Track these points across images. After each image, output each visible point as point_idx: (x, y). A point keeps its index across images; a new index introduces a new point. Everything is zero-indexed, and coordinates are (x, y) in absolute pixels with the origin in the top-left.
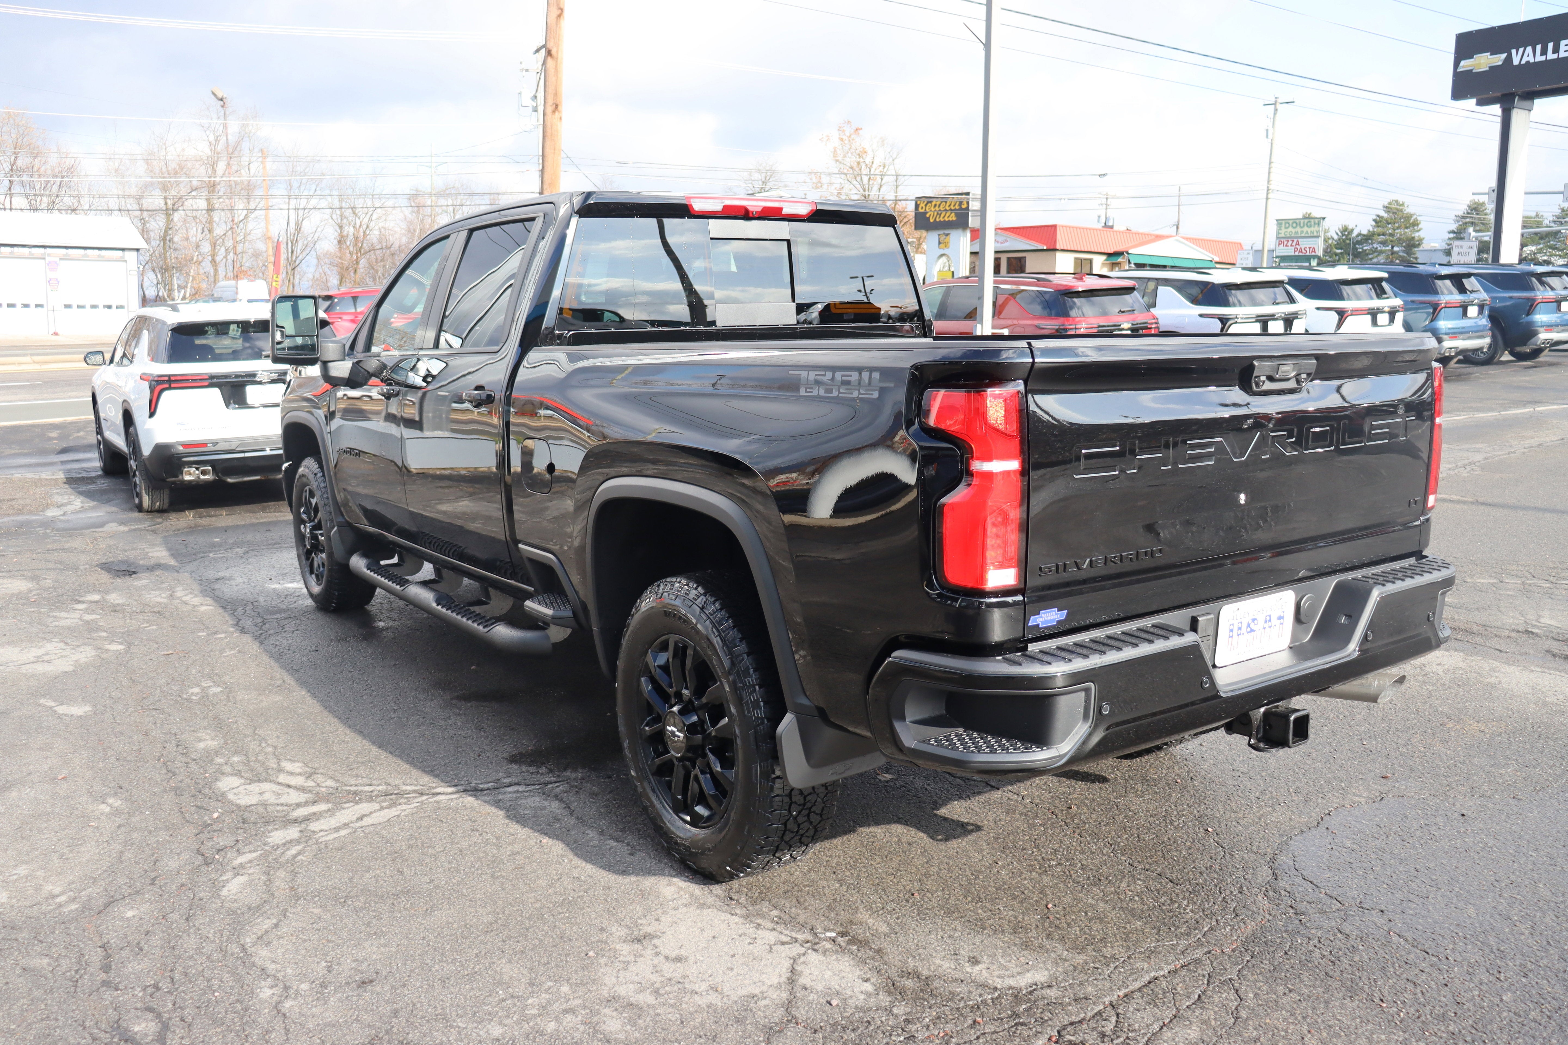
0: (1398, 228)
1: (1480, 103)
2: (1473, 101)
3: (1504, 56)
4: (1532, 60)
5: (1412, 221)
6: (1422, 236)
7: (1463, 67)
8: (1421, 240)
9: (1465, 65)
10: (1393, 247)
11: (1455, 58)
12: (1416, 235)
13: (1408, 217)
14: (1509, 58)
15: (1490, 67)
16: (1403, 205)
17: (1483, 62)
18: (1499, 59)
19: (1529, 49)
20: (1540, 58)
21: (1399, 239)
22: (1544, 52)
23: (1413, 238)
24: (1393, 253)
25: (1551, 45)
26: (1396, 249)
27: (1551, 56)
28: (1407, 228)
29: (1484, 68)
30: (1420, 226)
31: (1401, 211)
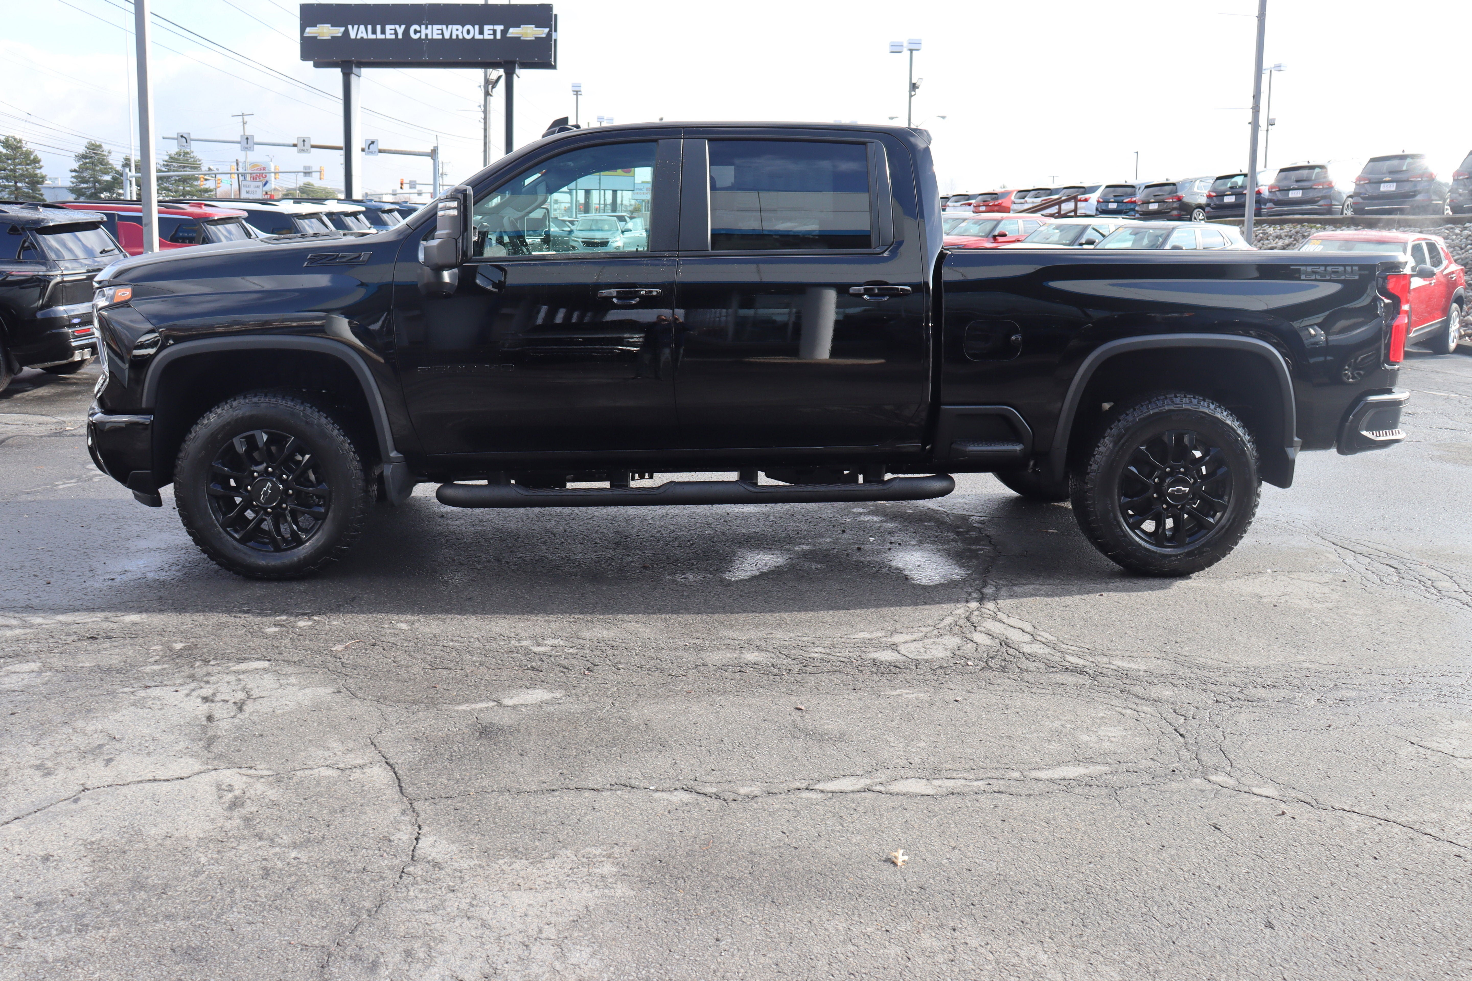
0: (20, 164)
1: (316, 65)
2: (311, 63)
3: (342, 29)
4: (365, 37)
5: (32, 157)
6: (44, 174)
7: (309, 33)
8: (44, 178)
9: (310, 31)
10: (16, 183)
11: (301, 24)
12: (38, 171)
13: (27, 154)
14: (346, 32)
15: (332, 37)
16: (20, 141)
17: (325, 31)
18: (339, 31)
19: (362, 27)
20: (371, 36)
21: (22, 175)
22: (374, 32)
23: (36, 174)
24: (17, 188)
25: (379, 27)
26: (19, 185)
27: (380, 36)
28: (28, 165)
29: (327, 37)
30: (41, 164)
31: (20, 147)
